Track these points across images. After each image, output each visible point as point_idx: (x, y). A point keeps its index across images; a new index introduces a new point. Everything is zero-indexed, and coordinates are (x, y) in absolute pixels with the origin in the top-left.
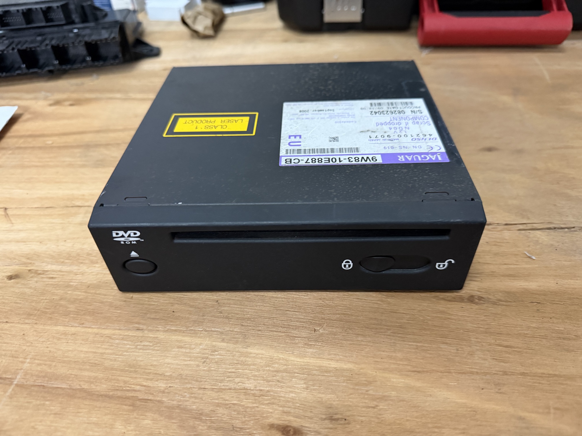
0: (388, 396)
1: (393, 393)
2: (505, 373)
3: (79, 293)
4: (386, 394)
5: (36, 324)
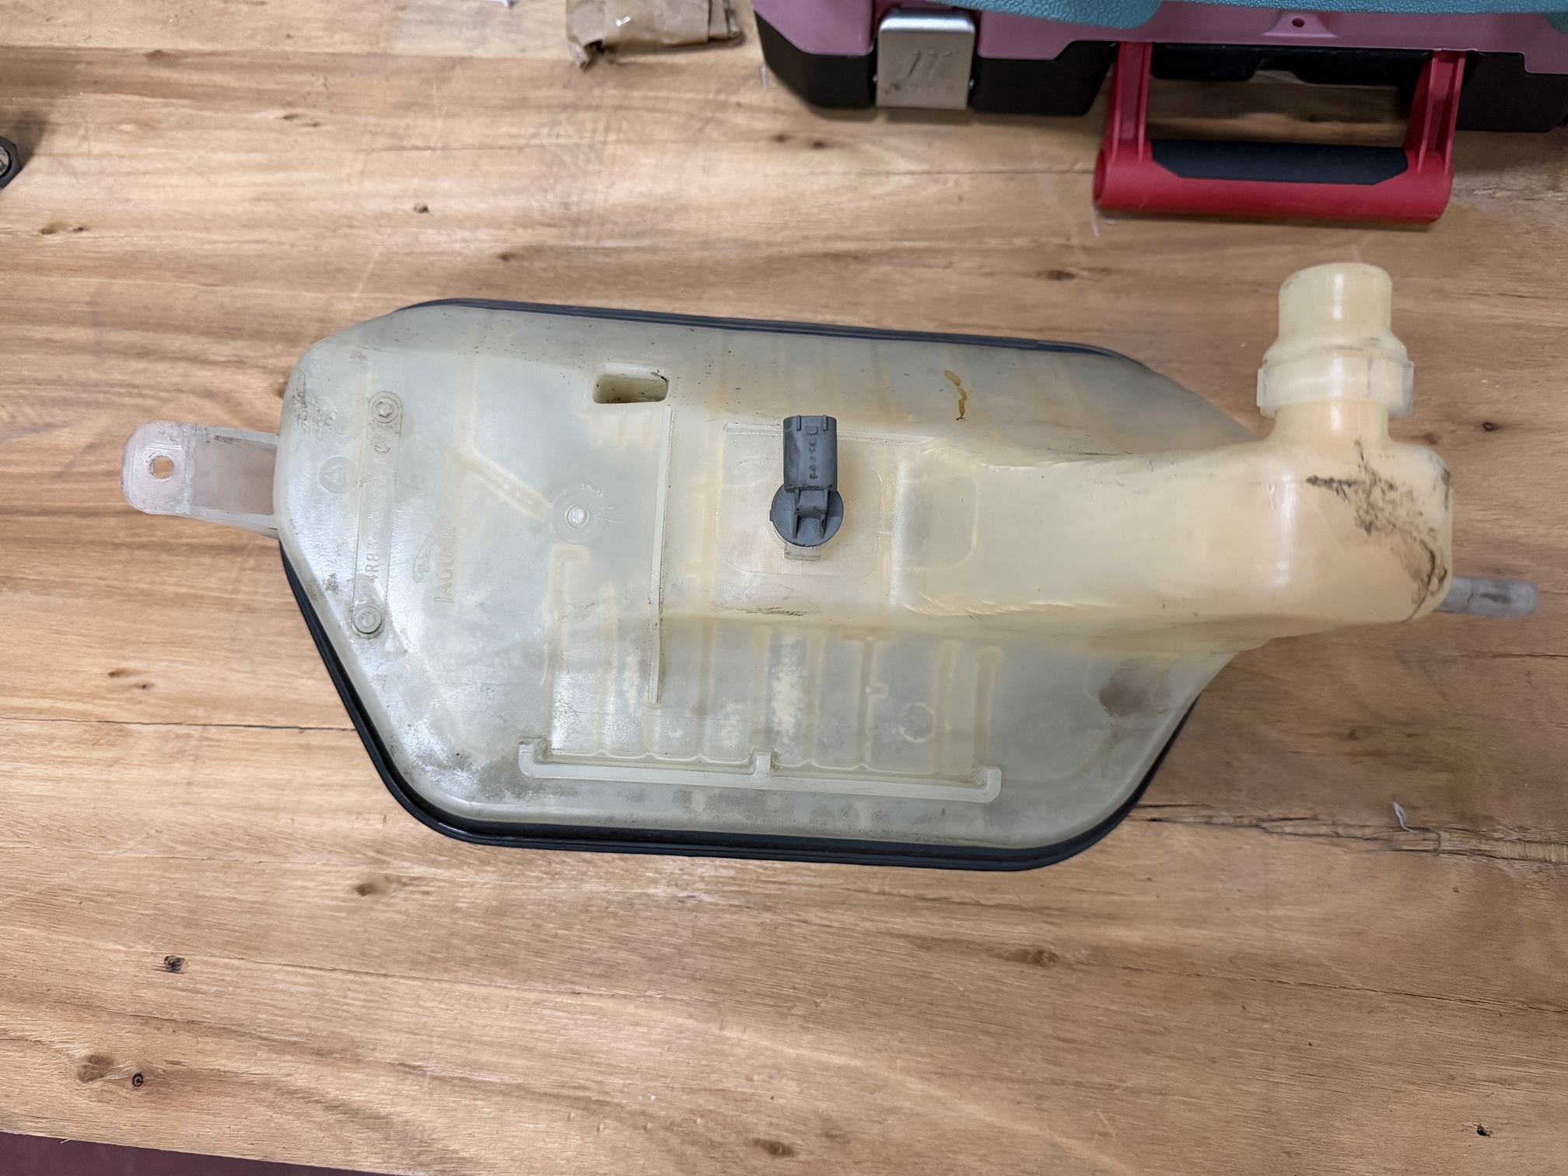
0: (900, 1108)
1: (907, 1103)
2: (1054, 1082)
3: (476, 925)
4: (897, 1104)
5: (428, 979)
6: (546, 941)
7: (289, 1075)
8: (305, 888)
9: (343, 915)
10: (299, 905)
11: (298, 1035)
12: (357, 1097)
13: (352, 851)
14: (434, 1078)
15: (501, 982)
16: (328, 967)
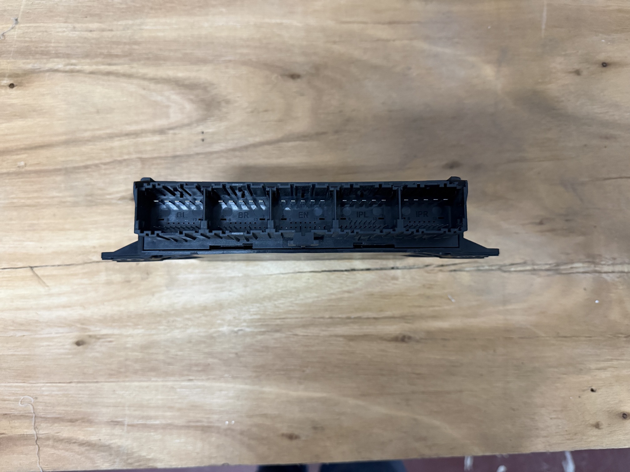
0: (346, 412)
1: (349, 409)
2: (413, 393)
3: (137, 354)
5: (118, 381)
6: (173, 358)
7: (58, 433)
8: (49, 345)
9: (70, 356)
10: (48, 354)
11: (60, 414)
12: (93, 438)
13: (70, 326)
14: (129, 425)
15: (153, 379)
16: (68, 381)
